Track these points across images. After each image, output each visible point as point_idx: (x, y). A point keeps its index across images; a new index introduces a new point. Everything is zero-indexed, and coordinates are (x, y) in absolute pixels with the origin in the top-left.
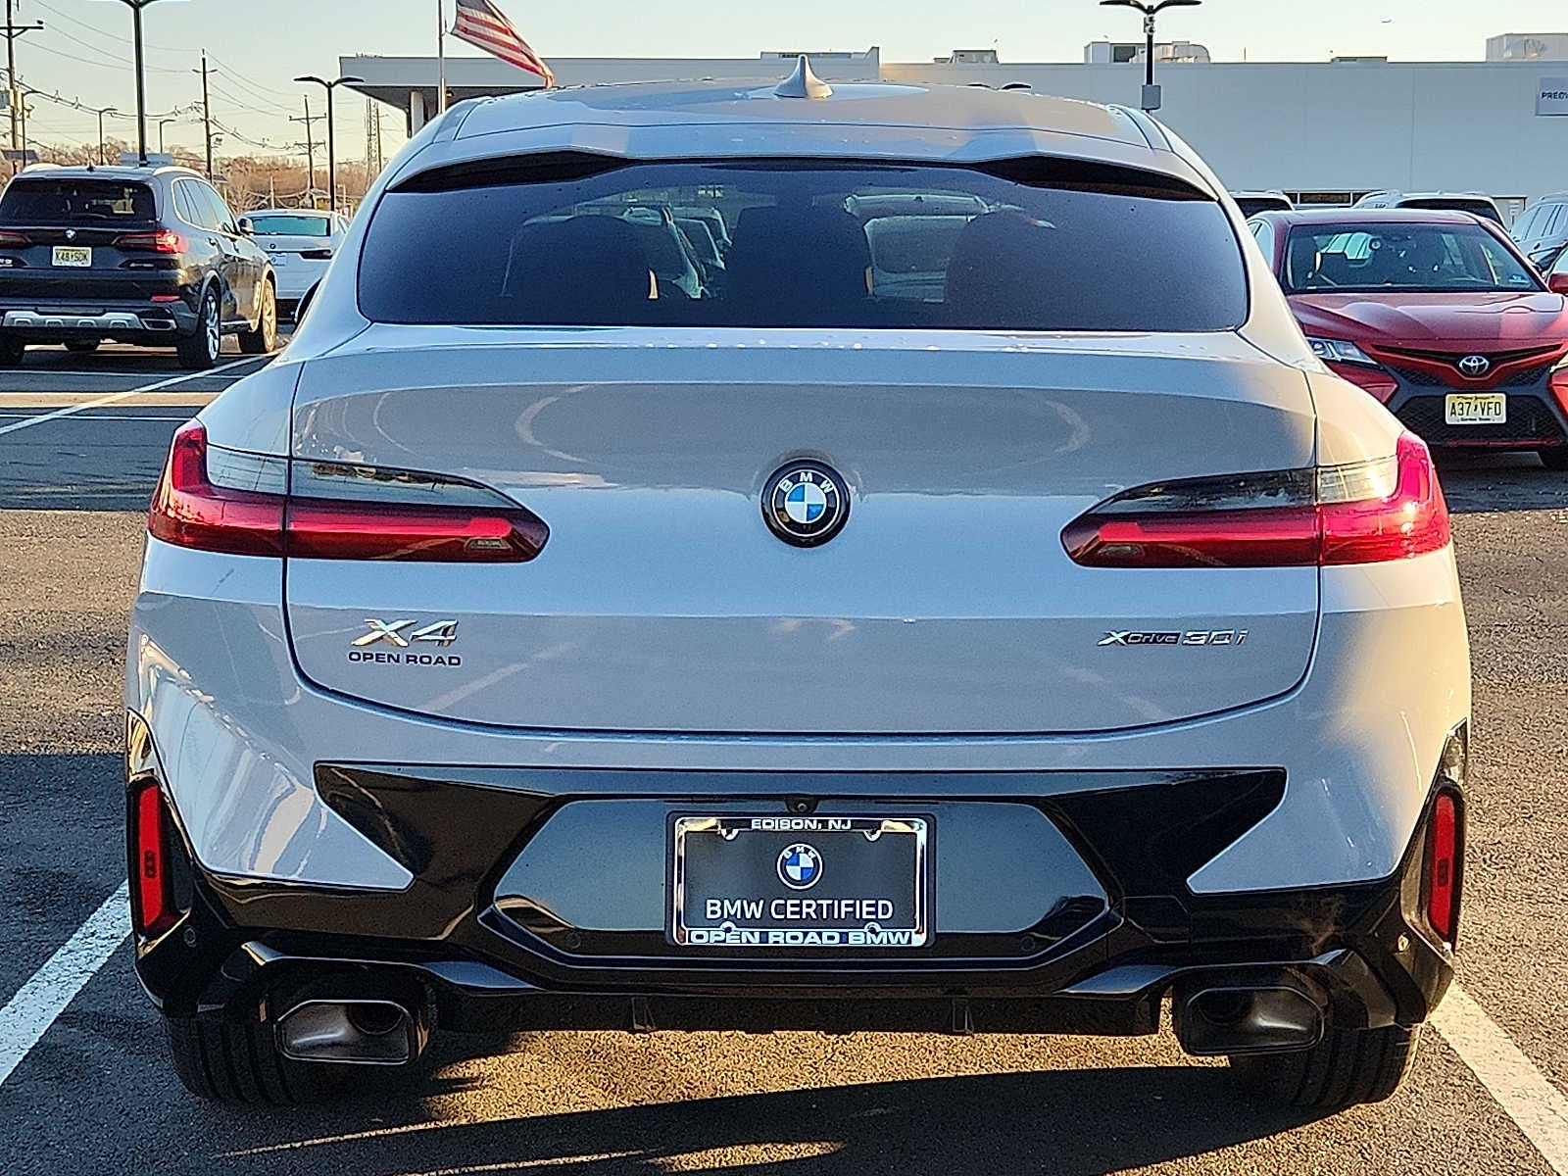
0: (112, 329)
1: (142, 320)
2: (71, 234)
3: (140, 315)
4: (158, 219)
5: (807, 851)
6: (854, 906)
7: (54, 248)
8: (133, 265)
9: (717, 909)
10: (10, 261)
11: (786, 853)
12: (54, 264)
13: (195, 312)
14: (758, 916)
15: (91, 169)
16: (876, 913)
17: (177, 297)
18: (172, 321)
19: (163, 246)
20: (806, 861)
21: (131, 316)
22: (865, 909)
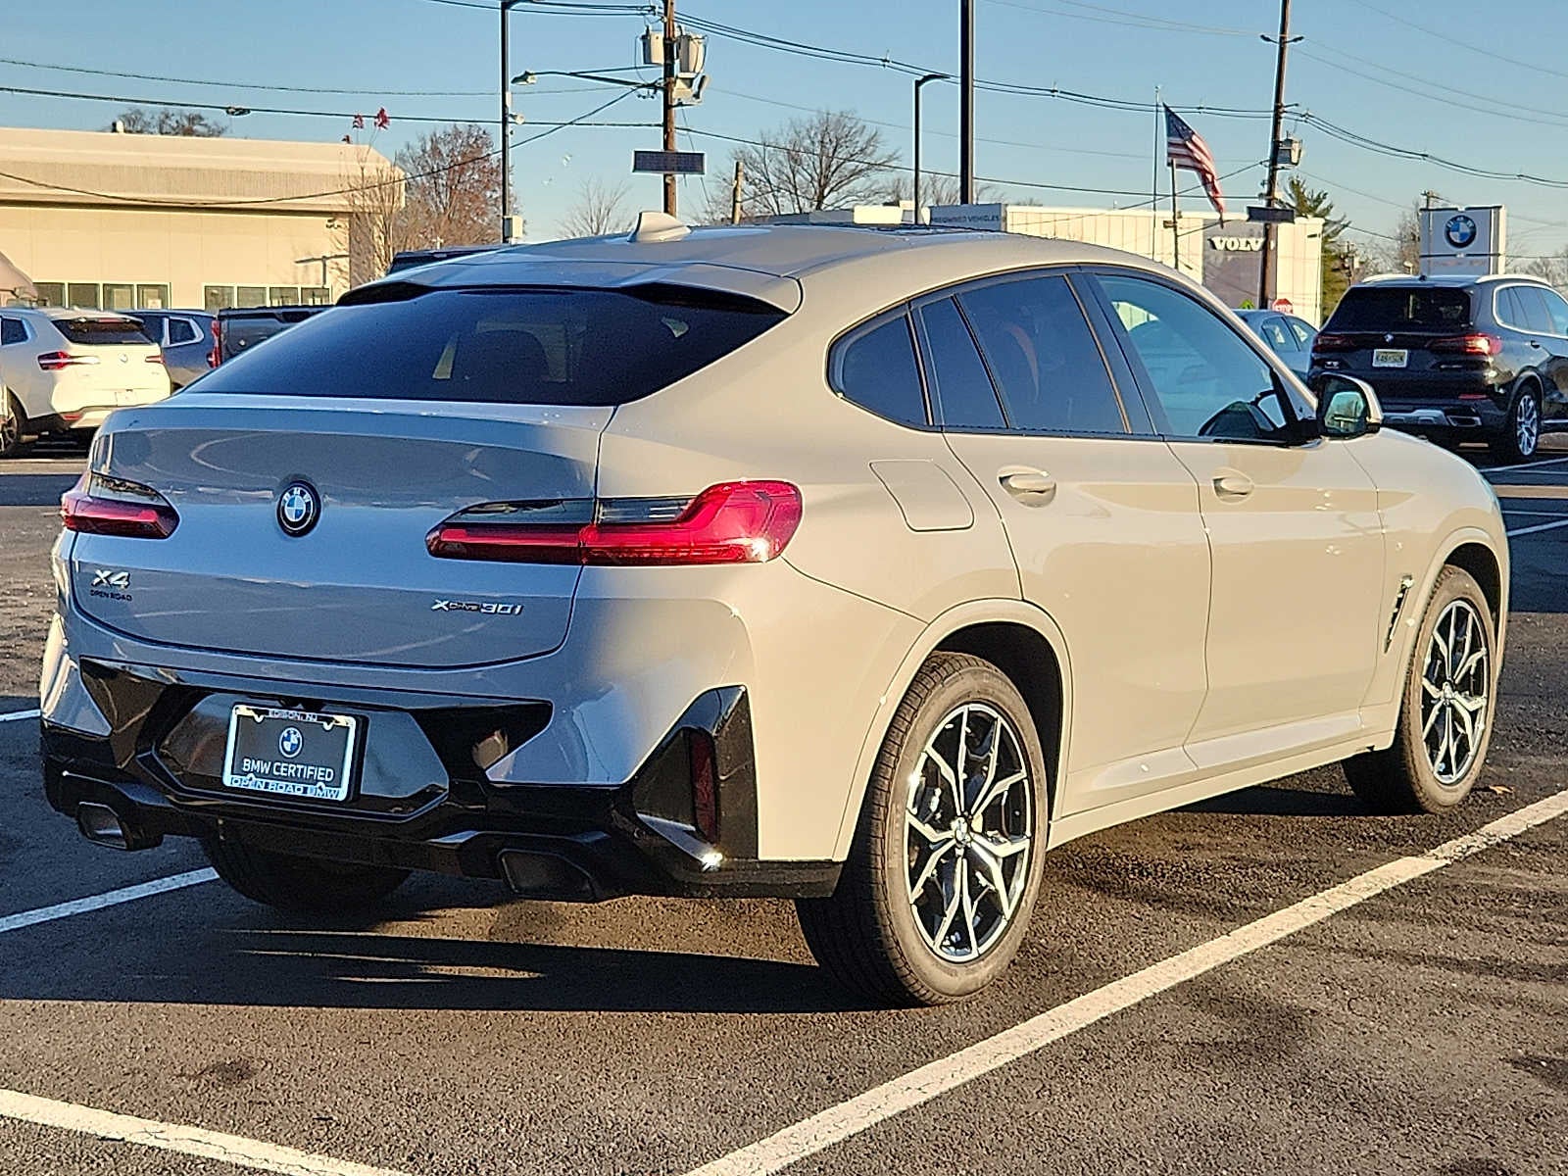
0: (1422, 425)
1: (1449, 417)
2: (1389, 337)
3: (1447, 413)
4: (1472, 323)
5: (295, 733)
6: (313, 771)
7: (1375, 351)
8: (1443, 367)
9: (249, 765)
10: (1335, 363)
11: (285, 734)
12: (1374, 365)
13: (1504, 409)
14: (267, 772)
15: (1423, 278)
16: (324, 776)
17: (1484, 396)
18: (1477, 419)
19: (1474, 348)
20: (294, 739)
21: (1438, 413)
22: (319, 773)
